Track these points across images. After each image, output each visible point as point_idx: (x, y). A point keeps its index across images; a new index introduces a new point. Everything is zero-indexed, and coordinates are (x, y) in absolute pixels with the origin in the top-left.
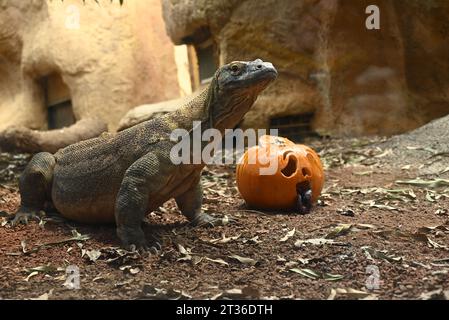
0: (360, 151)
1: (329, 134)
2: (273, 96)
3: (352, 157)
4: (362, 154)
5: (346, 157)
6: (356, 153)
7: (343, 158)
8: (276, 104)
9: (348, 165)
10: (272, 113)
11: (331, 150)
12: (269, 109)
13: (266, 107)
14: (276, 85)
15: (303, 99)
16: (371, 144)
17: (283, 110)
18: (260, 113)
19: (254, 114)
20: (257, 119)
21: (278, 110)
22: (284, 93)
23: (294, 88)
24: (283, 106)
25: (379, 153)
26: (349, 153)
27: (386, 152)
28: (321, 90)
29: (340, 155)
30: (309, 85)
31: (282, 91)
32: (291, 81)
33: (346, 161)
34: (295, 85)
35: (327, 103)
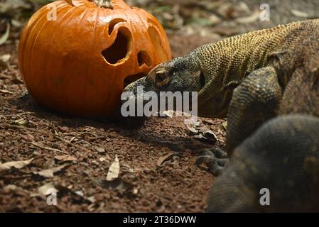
0: (210, 5)
3: (196, 14)
4: (214, 12)
5: (187, 12)
6: (203, 8)
7: (181, 14)
9: (189, 31)
25: (243, 14)
26: (192, 6)
27: (256, 15)
29: (176, 9)
33: (187, 20)
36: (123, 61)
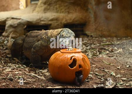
0: (107, 48)
1: (92, 34)
2: (67, 14)
3: (103, 51)
4: (108, 50)
5: (100, 51)
6: (105, 49)
7: (99, 51)
8: (67, 18)
9: (101, 56)
10: (65, 22)
11: (93, 46)
12: (64, 20)
13: (62, 19)
14: (68, 8)
15: (81, 17)
16: (112, 44)
17: (71, 21)
18: (59, 22)
19: (57, 22)
20: (58, 25)
21: (69, 21)
22: (72, 13)
23: (77, 11)
24: (71, 19)
25: (116, 50)
26: (102, 49)
27: (119, 50)
28: (90, 13)
29: (97, 50)
30: (84, 10)
31: (71, 11)
32: (76, 7)
33: (100, 53)
34: (77, 9)
35: (92, 19)
36: (75, 67)
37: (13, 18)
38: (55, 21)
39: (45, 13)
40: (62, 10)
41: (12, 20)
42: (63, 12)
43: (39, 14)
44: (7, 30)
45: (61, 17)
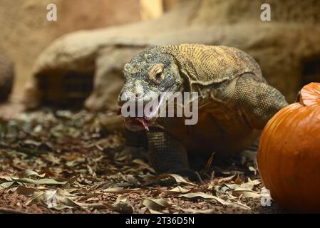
2: (309, 23)
10: (307, 53)
12: (303, 45)
13: (296, 41)
14: (315, 3)
18: (285, 53)
19: (276, 54)
20: (281, 62)
21: (318, 48)
37: (120, 46)
38: (271, 50)
39: (233, 22)
40: (293, 13)
41: (118, 53)
42: (296, 17)
43: (212, 28)
44: (100, 87)
45: (291, 35)
